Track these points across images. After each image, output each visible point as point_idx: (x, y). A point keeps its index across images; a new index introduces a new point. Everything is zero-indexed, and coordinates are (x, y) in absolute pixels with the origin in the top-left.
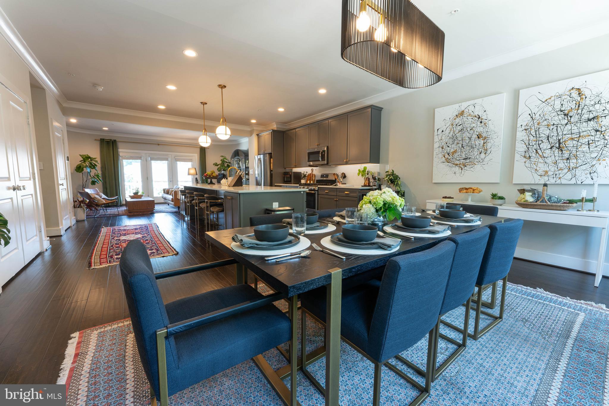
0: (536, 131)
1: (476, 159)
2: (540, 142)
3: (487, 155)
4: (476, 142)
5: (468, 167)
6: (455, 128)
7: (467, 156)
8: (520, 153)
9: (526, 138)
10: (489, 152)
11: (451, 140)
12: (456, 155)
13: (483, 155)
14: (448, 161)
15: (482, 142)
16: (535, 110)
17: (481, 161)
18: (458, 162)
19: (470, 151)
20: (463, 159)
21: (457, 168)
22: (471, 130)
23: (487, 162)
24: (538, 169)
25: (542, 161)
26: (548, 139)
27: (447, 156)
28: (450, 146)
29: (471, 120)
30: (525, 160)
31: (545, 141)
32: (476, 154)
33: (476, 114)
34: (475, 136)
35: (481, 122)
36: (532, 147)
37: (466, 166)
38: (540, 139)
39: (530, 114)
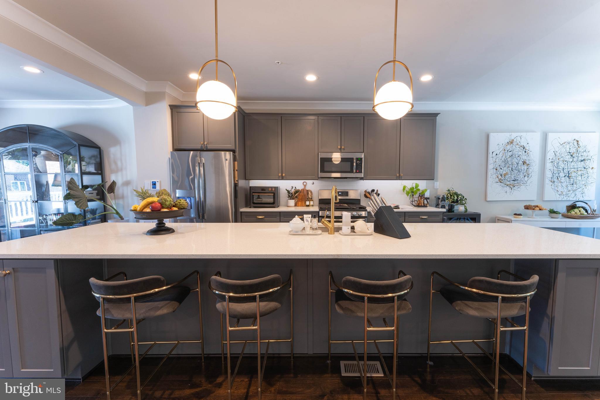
0: (557, 164)
1: (522, 181)
2: (559, 172)
3: (529, 178)
4: (522, 167)
5: (516, 187)
6: (506, 154)
7: (515, 178)
8: (548, 178)
9: (552, 168)
10: (530, 176)
11: (503, 164)
12: (507, 177)
13: (526, 178)
14: (500, 181)
15: (526, 167)
16: (557, 150)
17: (525, 183)
18: (508, 183)
19: (518, 174)
20: (513, 181)
21: (508, 188)
22: (518, 157)
23: (529, 184)
24: (558, 190)
25: (560, 185)
26: (563, 170)
27: (500, 177)
28: (503, 169)
29: (519, 149)
30: (551, 183)
31: (562, 171)
32: (522, 177)
33: (522, 144)
34: (521, 162)
35: (525, 152)
36: (555, 174)
37: (514, 187)
38: (559, 170)
39: (554, 152)
